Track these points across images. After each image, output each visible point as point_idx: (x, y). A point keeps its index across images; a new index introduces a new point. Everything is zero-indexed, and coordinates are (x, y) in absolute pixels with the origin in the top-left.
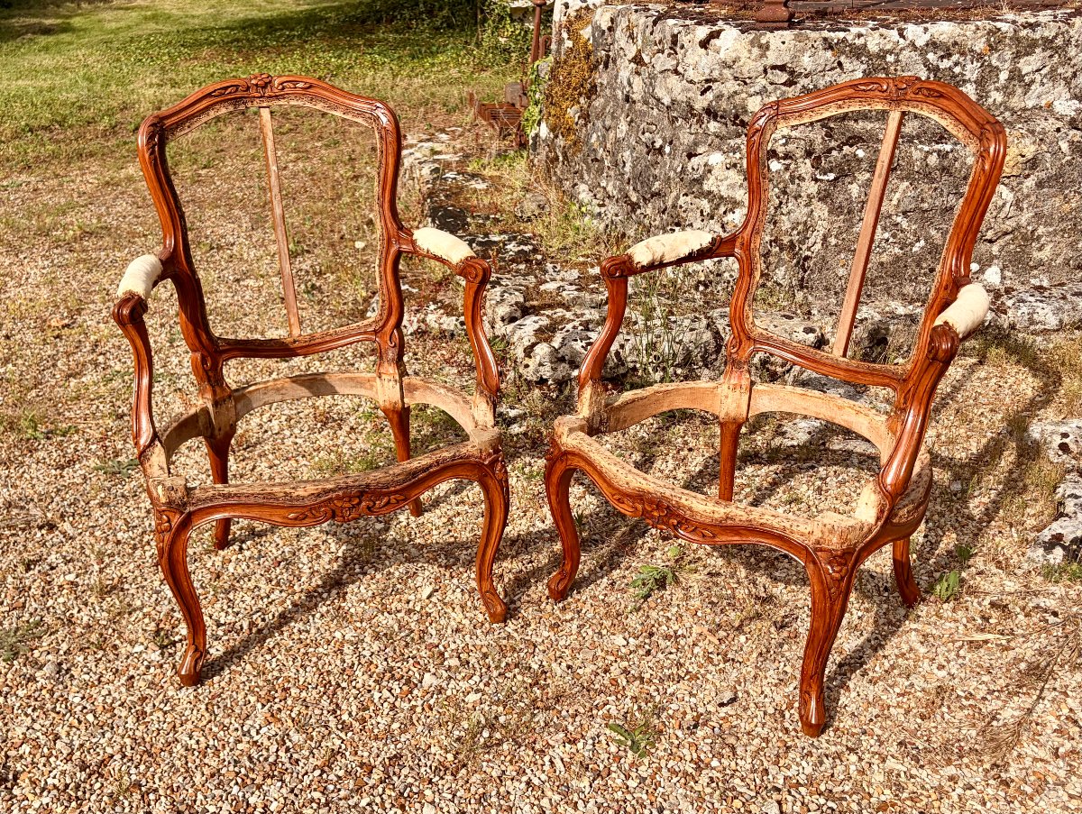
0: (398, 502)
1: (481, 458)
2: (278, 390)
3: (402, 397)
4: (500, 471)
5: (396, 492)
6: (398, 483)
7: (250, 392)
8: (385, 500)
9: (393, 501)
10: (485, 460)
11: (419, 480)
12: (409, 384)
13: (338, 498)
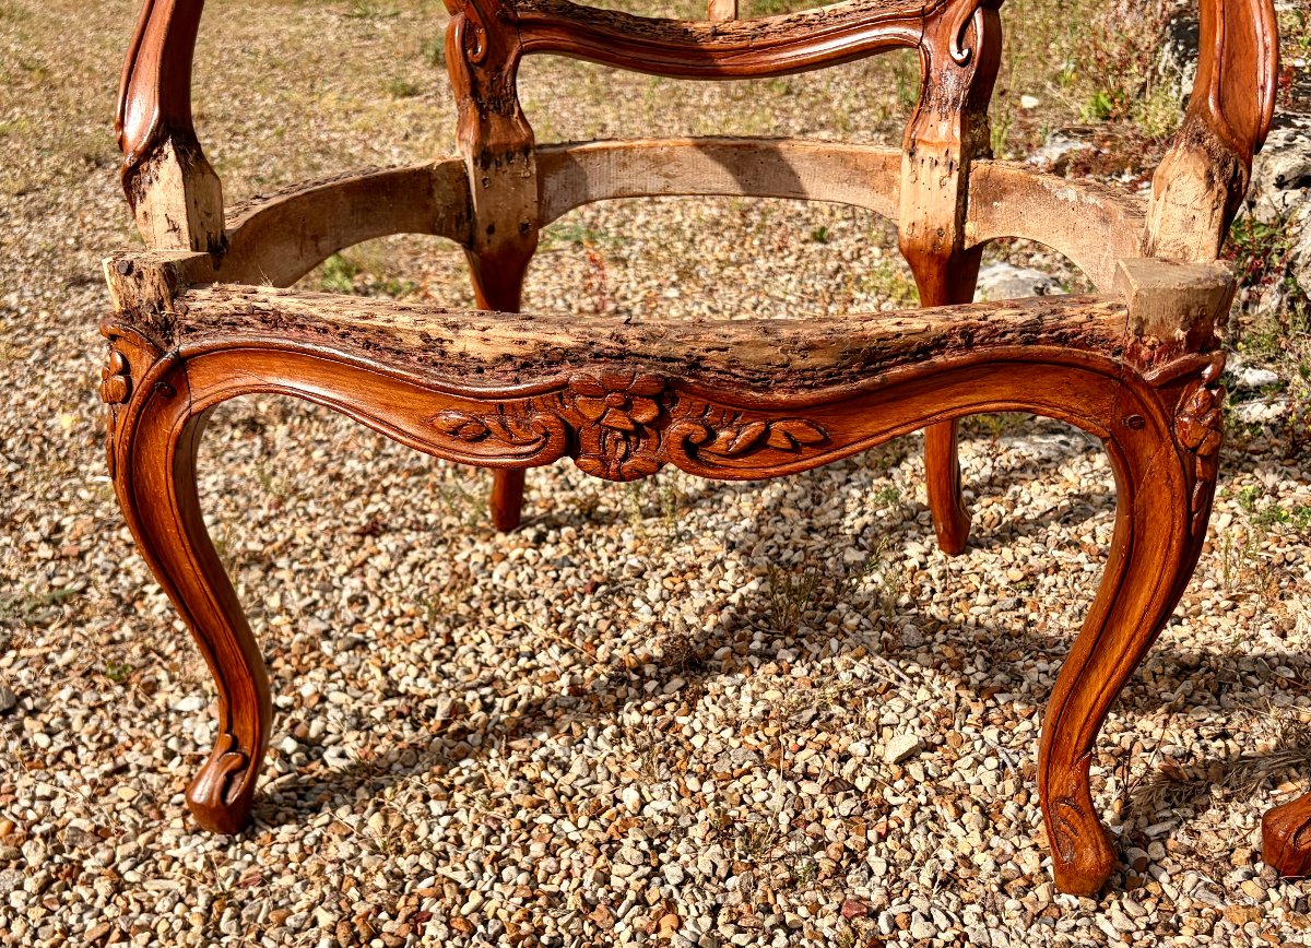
0: (796, 447)
1: (1134, 353)
2: (657, 162)
3: (961, 219)
4: (1198, 416)
5: (792, 410)
6: (805, 378)
7: (582, 152)
8: (752, 429)
9: (778, 440)
10: (1149, 364)
11: (885, 387)
12: (986, 178)
13: (594, 391)
